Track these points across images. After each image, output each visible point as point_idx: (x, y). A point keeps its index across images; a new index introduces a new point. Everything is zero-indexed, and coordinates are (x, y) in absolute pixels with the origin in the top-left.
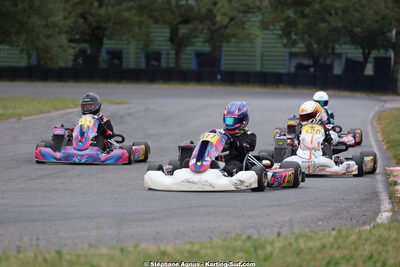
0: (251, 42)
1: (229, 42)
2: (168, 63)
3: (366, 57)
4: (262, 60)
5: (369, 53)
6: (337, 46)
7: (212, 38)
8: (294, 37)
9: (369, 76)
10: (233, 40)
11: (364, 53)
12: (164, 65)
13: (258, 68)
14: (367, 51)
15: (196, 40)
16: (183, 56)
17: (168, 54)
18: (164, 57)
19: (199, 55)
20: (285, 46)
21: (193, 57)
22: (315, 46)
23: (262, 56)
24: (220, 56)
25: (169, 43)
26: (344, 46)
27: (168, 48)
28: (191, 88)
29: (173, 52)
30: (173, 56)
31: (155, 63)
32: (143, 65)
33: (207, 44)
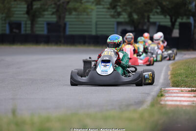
0: (88, 15)
1: (70, 14)
2: (26, 30)
3: (173, 24)
4: (96, 28)
5: (175, 21)
6: (151, 16)
7: (57, 11)
8: (119, 10)
9: (176, 38)
10: (74, 13)
11: (171, 21)
12: (23, 32)
13: (94, 33)
14: (173, 20)
15: (46, 13)
16: (37, 26)
17: (26, 24)
18: (23, 26)
19: (48, 24)
20: (113, 16)
21: (45, 26)
22: (135, 17)
23: (96, 25)
24: (65, 24)
25: (26, 16)
26: (156, 17)
27: (25, 19)
28: (41, 48)
29: (29, 22)
30: (29, 26)
31: (17, 31)
32: (8, 32)
33: (54, 16)
